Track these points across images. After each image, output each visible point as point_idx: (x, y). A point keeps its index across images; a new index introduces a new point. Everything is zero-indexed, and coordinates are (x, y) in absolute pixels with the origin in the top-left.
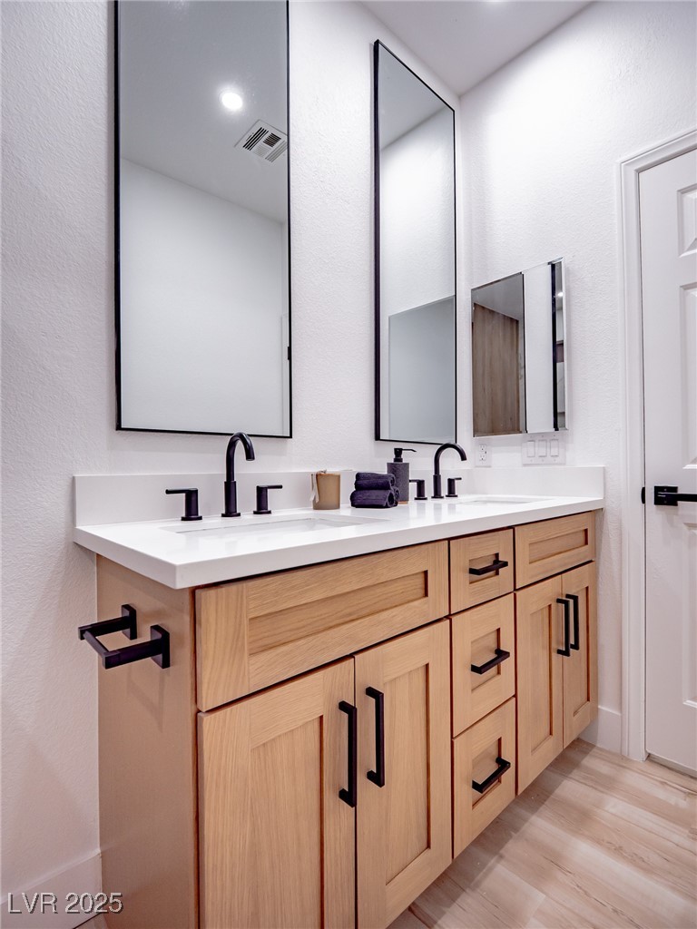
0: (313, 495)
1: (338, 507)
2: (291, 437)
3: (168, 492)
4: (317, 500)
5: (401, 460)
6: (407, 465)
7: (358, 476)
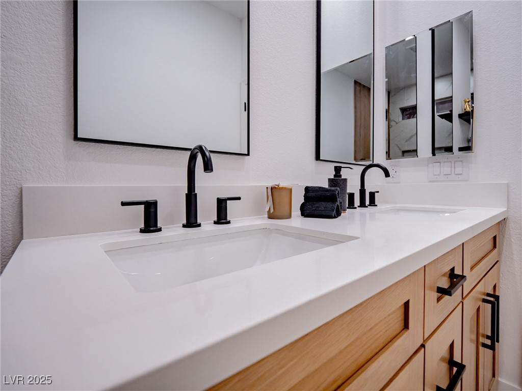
0: (268, 206)
1: (289, 216)
2: (248, 154)
3: (123, 204)
4: (272, 211)
5: (340, 176)
6: (345, 180)
7: (307, 189)
